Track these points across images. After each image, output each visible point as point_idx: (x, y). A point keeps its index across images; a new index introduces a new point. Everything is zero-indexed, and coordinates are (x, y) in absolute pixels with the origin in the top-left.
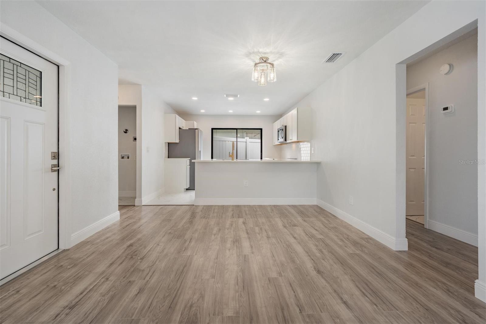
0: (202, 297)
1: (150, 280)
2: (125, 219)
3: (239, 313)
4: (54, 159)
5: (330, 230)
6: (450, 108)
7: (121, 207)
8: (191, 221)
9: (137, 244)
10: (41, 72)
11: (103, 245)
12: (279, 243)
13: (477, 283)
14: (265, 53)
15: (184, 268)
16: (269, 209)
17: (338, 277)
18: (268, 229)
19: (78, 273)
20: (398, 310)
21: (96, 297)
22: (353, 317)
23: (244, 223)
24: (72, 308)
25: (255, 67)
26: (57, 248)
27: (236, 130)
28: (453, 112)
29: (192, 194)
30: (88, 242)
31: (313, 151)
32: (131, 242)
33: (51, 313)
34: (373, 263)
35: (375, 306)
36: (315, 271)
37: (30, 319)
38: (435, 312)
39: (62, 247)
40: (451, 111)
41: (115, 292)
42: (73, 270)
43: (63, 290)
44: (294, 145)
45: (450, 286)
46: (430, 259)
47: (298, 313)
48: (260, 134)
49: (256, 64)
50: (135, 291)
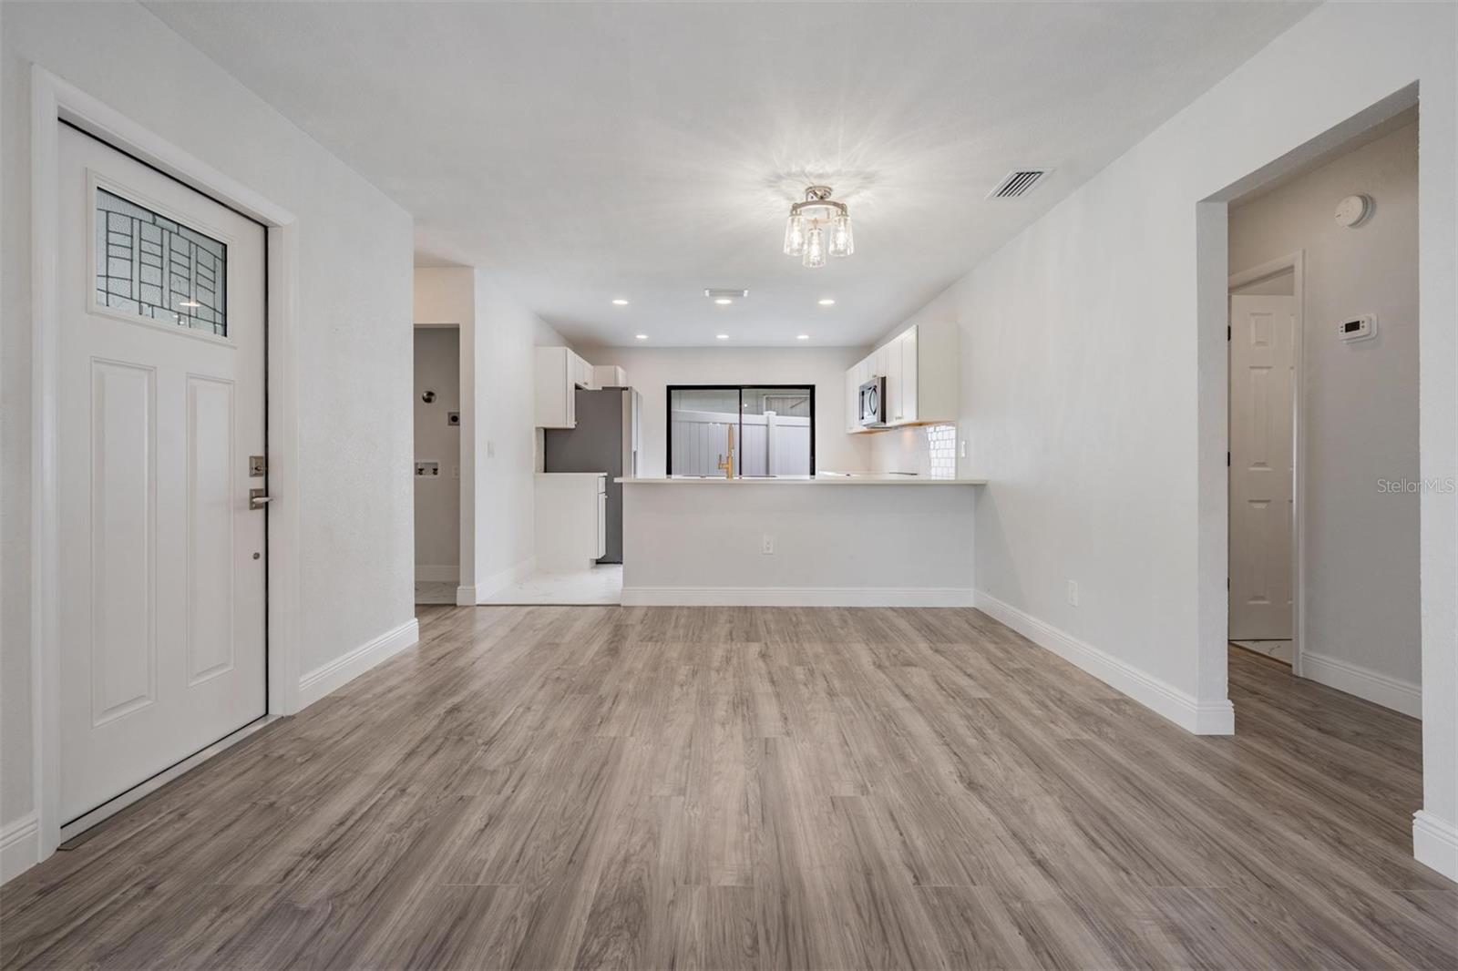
0: (653, 838)
1: (513, 797)
2: (434, 639)
3: (752, 880)
4: (256, 475)
5: (1010, 679)
6: (1365, 324)
7: (422, 609)
8: (613, 650)
9: (471, 706)
10: (225, 246)
11: (382, 708)
12: (861, 708)
13: (1420, 819)
14: (820, 176)
15: (601, 768)
16: (835, 619)
17: (1025, 800)
18: (831, 673)
19: (327, 775)
20: (1186, 885)
21: (378, 832)
22: (1059, 898)
23: (763, 656)
24: (322, 856)
25: (792, 215)
26: (264, 712)
27: (738, 391)
28: (1373, 339)
29: (614, 574)
30: (342, 699)
31: (963, 450)
32: (456, 699)
33: (273, 867)
34: (1128, 766)
35: (1123, 874)
36: (962, 782)
37: (222, 877)
38: (1292, 893)
39: (277, 711)
40: (1367, 333)
41: (425, 821)
42: (312, 769)
43: (292, 816)
44: (908, 434)
45: (1348, 831)
46: (1296, 758)
47: (910, 883)
48: (808, 401)
49: (795, 207)
50: (479, 821)
